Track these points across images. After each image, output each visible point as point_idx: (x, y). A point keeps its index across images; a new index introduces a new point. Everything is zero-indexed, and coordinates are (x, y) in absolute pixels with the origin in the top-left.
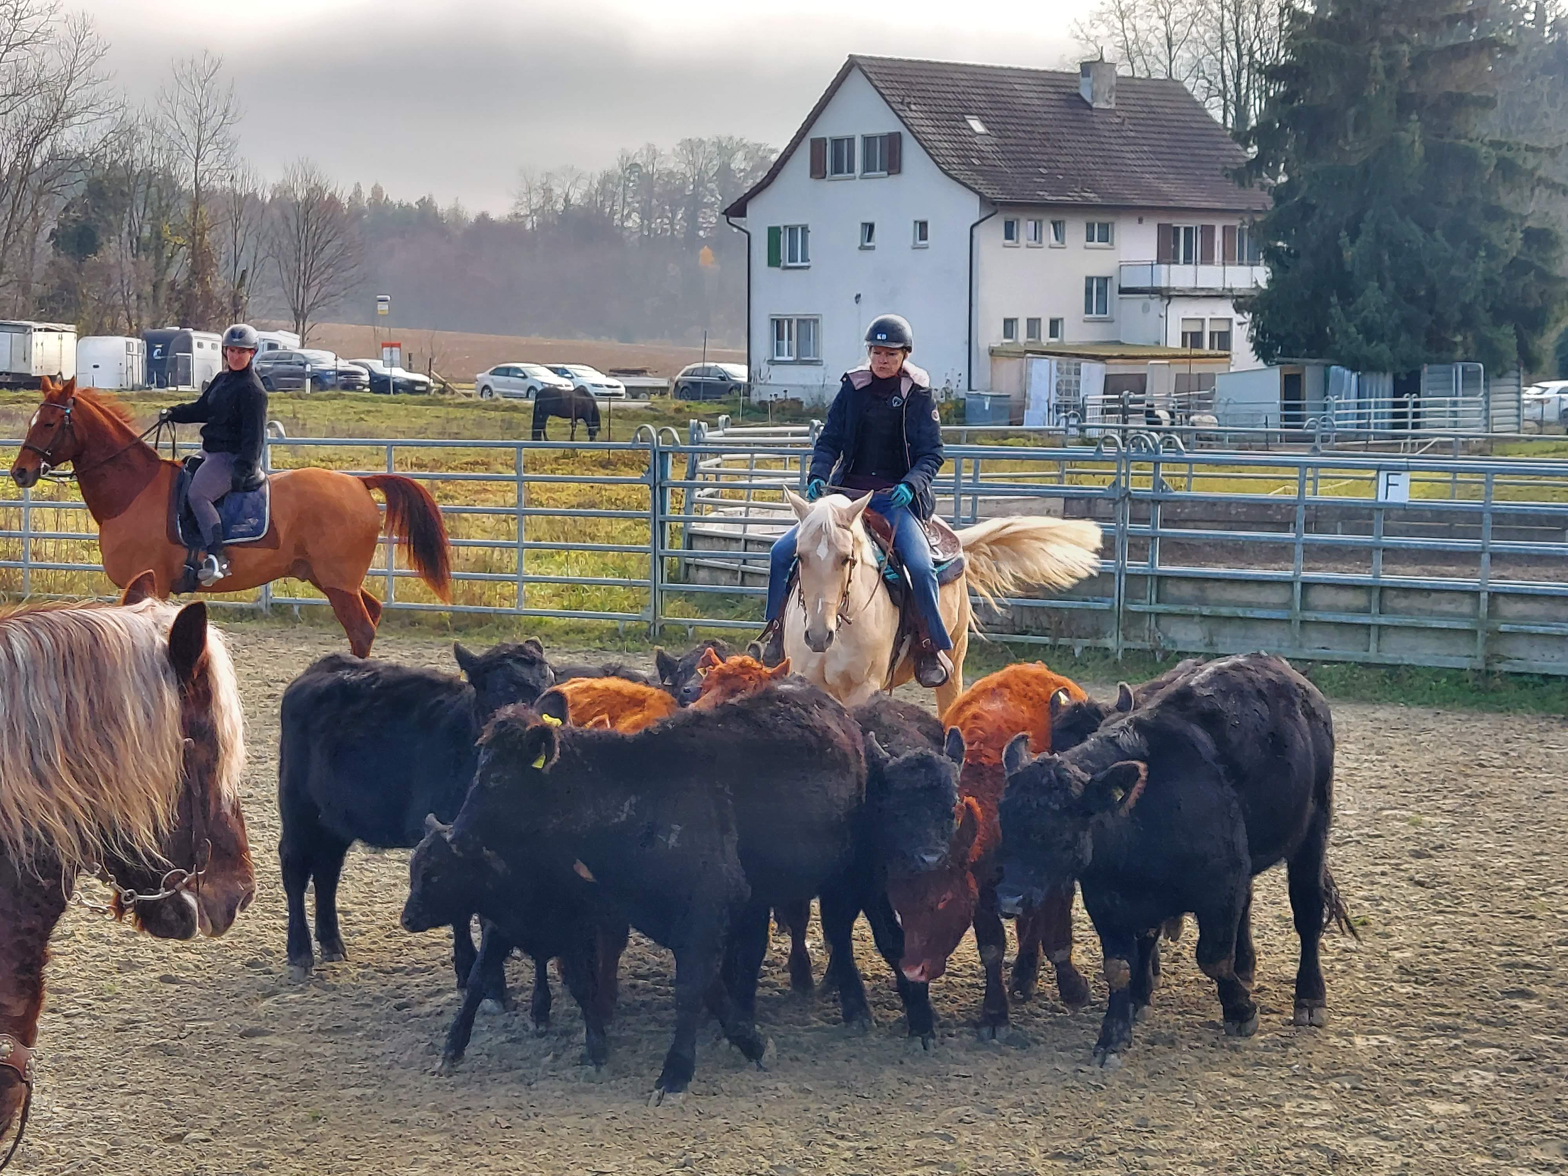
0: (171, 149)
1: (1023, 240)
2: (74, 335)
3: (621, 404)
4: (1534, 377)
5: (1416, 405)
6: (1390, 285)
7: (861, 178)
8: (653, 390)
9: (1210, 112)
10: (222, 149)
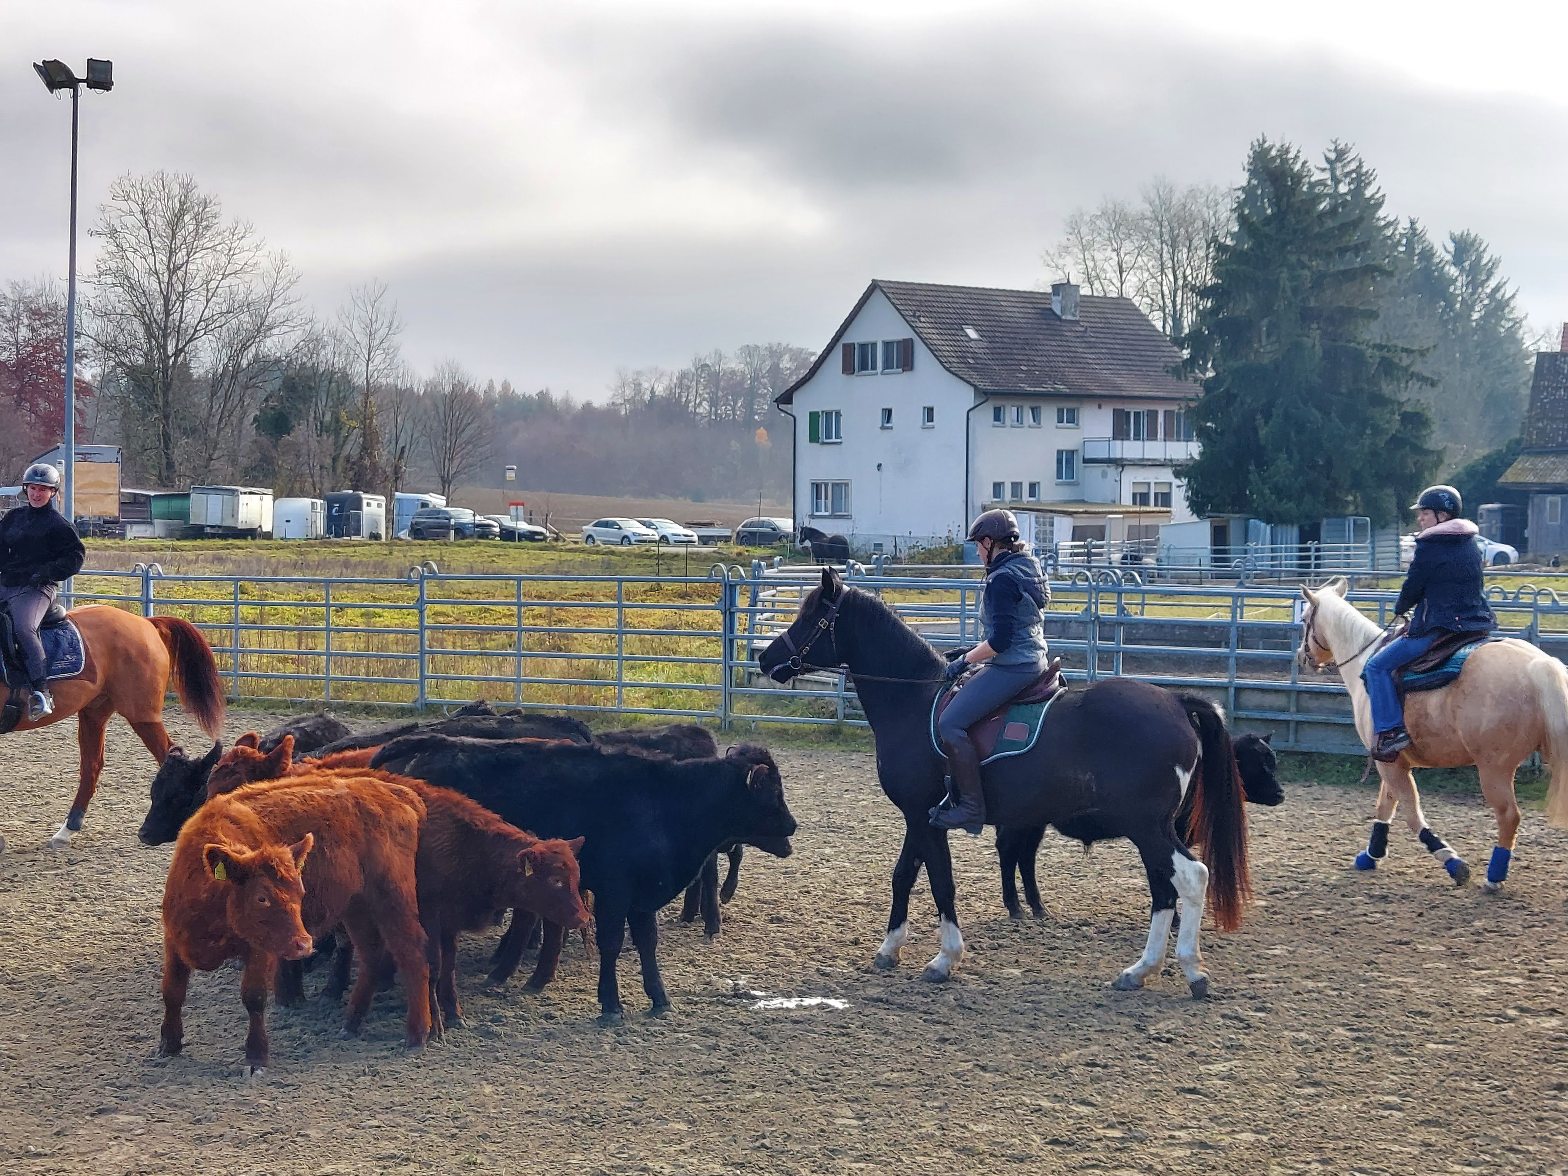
0: (348, 354)
1: (1008, 422)
2: (271, 497)
3: (695, 549)
4: (1410, 528)
5: (1318, 550)
6: (1297, 457)
7: (882, 374)
8: (720, 538)
9: (1154, 323)
10: (387, 354)
